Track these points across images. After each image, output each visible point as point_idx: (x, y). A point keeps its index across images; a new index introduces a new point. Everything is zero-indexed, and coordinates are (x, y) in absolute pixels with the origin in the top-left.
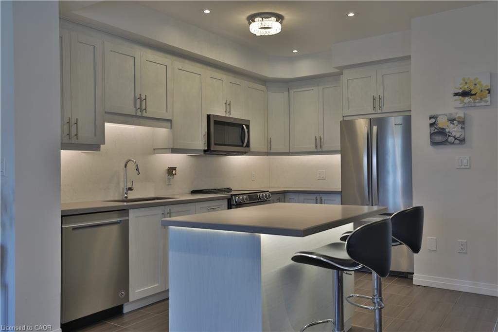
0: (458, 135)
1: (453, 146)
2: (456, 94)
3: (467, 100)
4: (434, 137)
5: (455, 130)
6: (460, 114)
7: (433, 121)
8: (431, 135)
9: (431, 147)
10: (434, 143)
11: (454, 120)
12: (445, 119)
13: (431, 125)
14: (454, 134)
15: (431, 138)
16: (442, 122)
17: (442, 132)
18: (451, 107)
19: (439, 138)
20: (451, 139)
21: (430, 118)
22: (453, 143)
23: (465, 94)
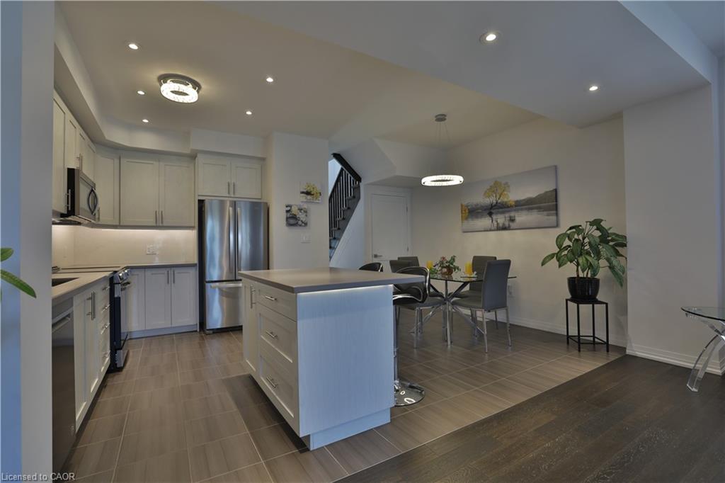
0: (304, 220)
1: (301, 227)
2: (303, 193)
3: (309, 197)
4: (289, 220)
5: (301, 216)
6: (305, 206)
7: (289, 208)
8: (287, 218)
9: (286, 229)
10: (289, 225)
11: (302, 209)
12: (297, 208)
13: (287, 211)
14: (302, 219)
15: (287, 220)
16: (294, 210)
17: (294, 217)
18: (298, 201)
19: (292, 221)
20: (300, 223)
21: (287, 207)
22: (300, 225)
23: (308, 193)
